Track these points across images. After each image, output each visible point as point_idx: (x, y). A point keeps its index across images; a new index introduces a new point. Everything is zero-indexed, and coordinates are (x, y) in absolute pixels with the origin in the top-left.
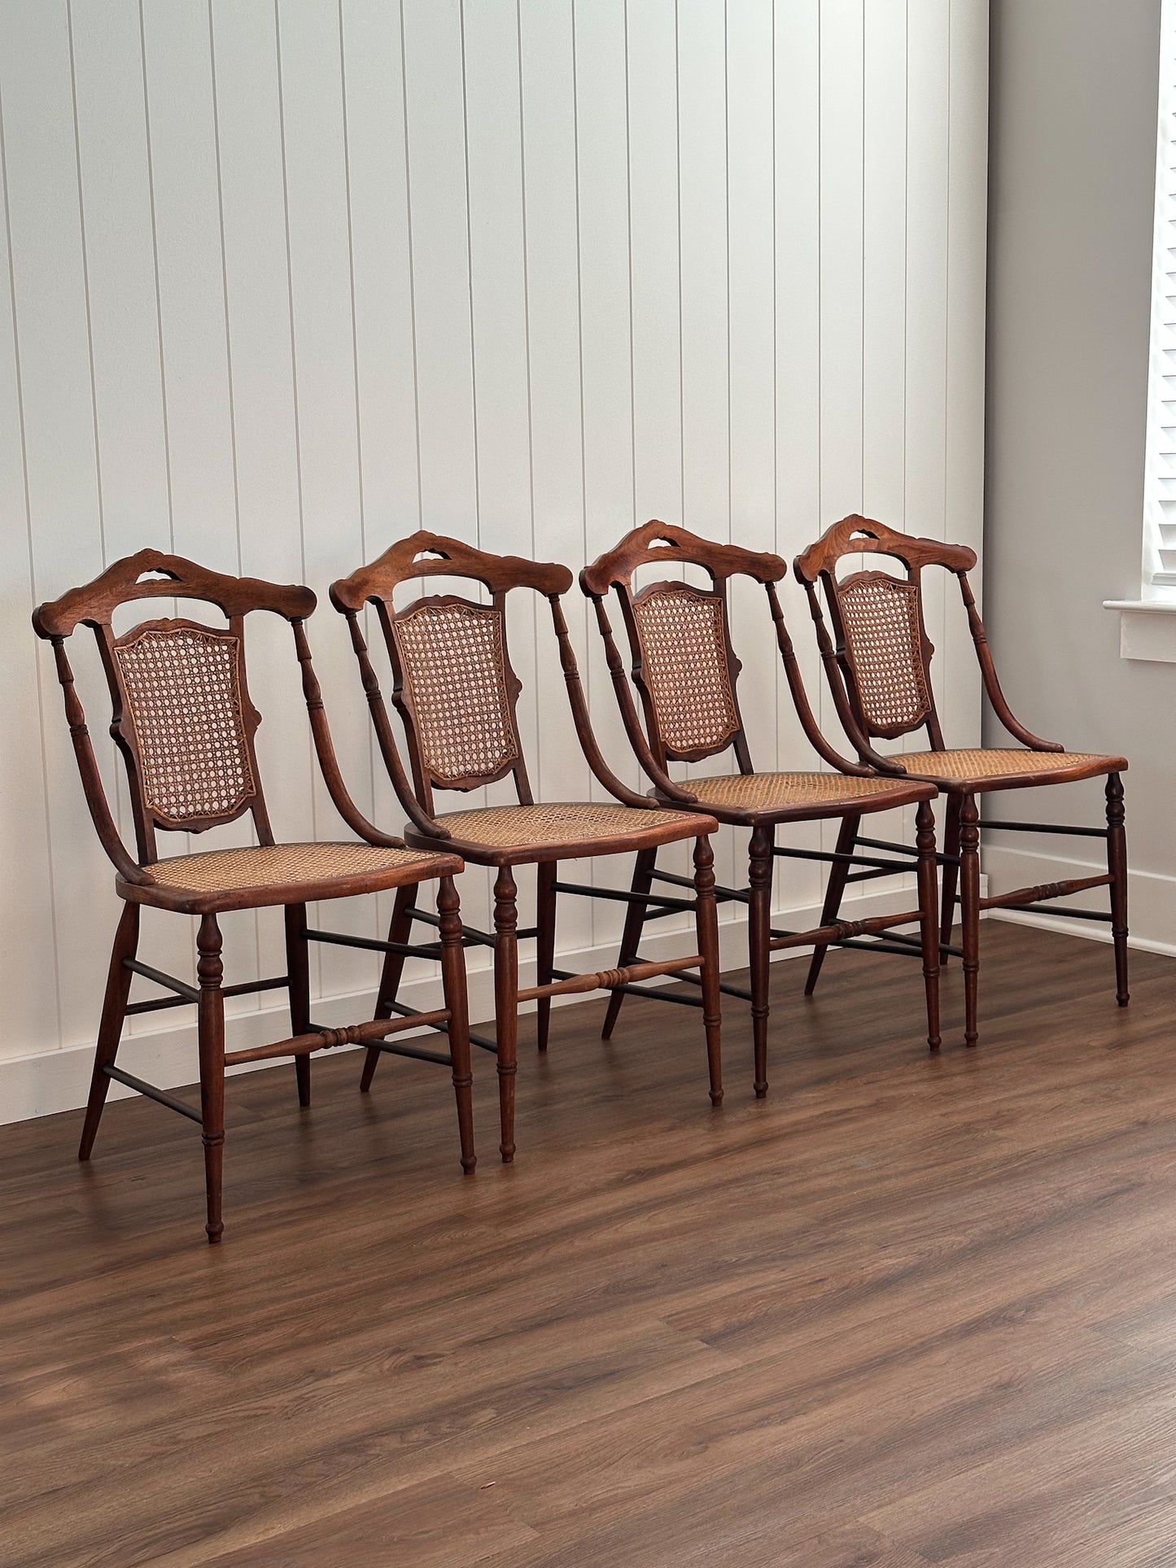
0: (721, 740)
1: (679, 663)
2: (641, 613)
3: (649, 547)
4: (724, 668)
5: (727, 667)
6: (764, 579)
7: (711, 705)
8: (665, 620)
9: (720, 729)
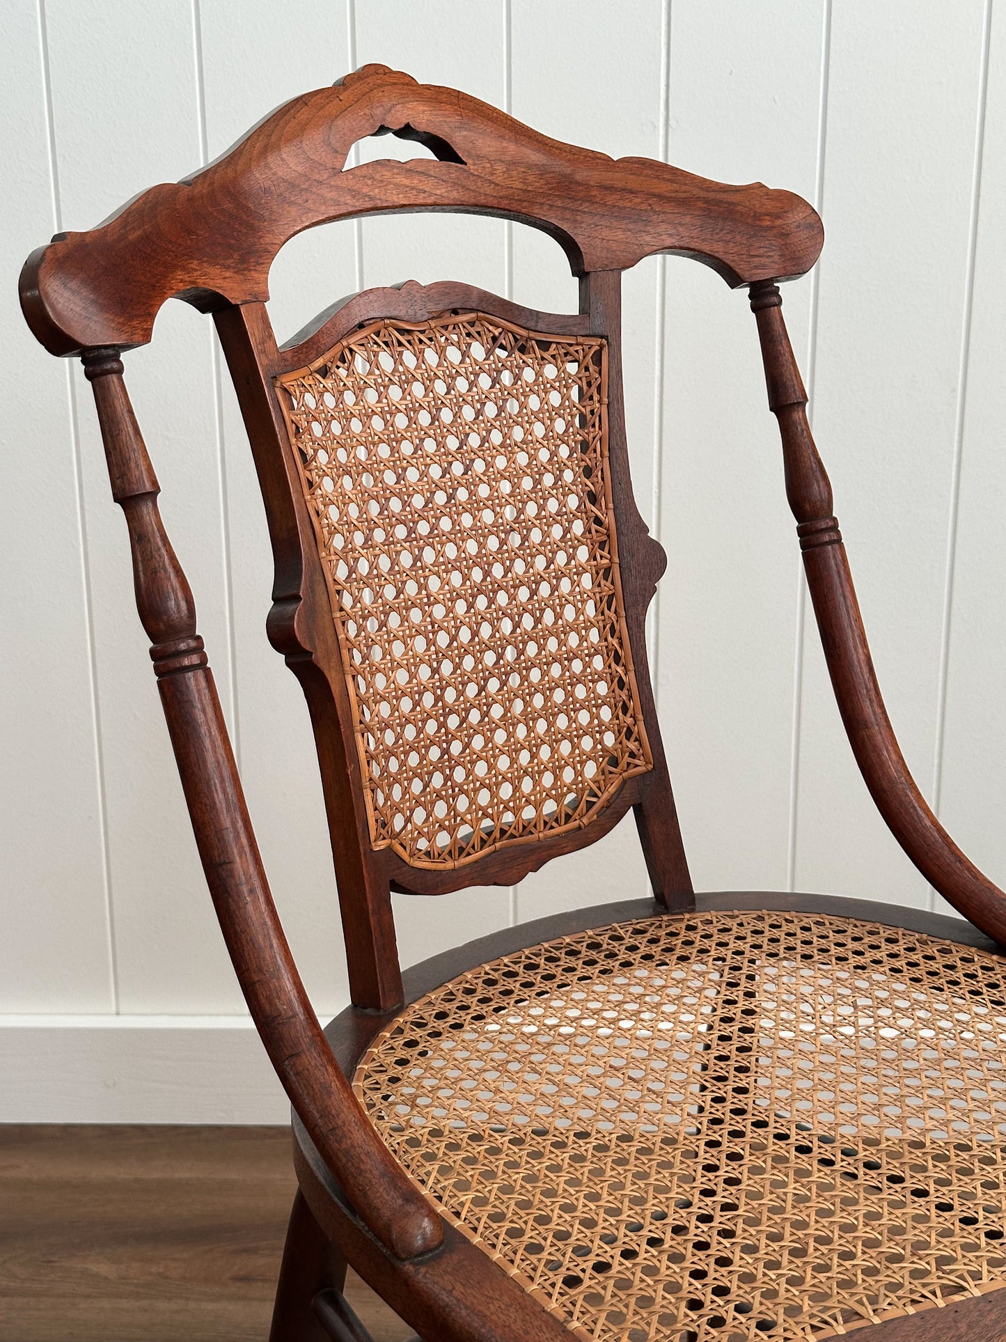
0: (590, 805)
1: (451, 566)
2: (310, 400)
3: (350, 163)
4: (608, 570)
5: (616, 570)
6: (746, 275)
7: (559, 696)
8: (401, 421)
9: (590, 770)
